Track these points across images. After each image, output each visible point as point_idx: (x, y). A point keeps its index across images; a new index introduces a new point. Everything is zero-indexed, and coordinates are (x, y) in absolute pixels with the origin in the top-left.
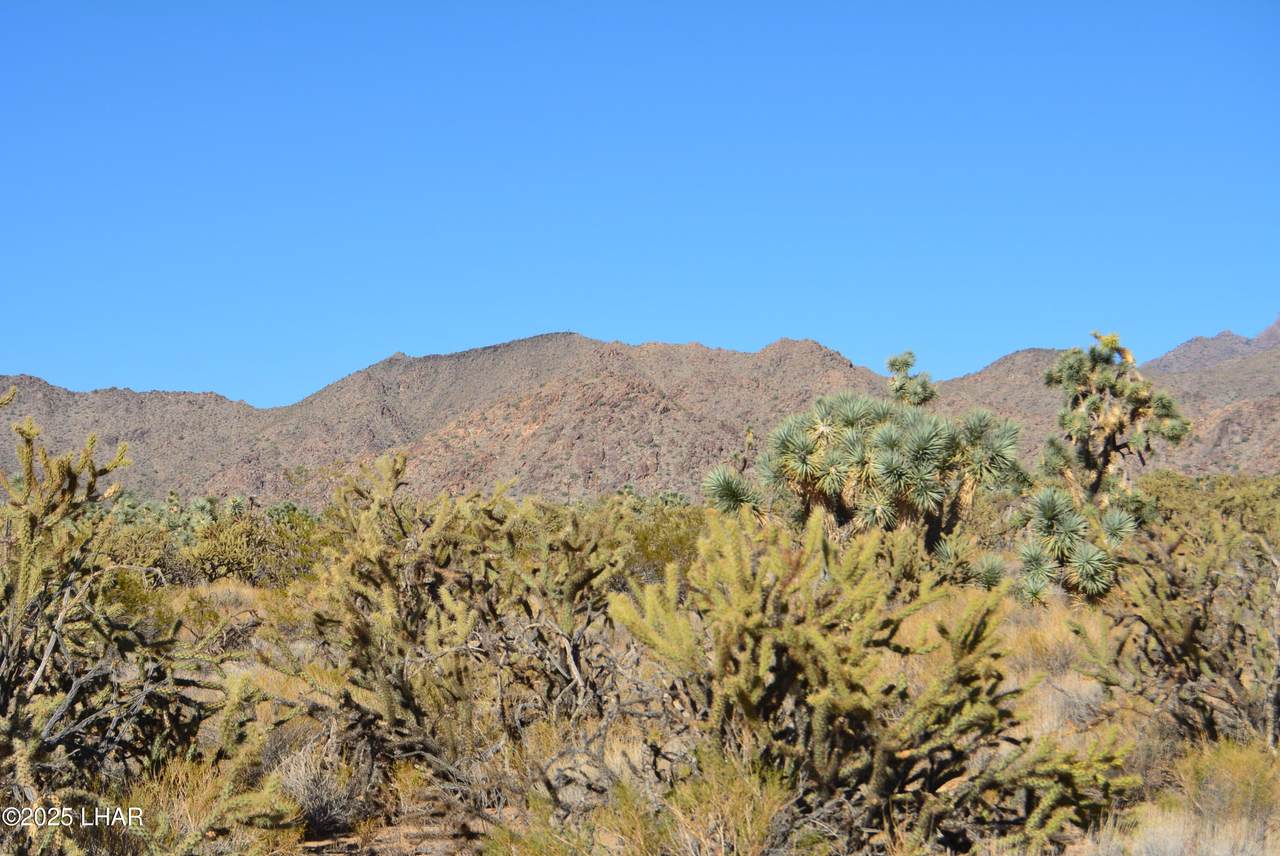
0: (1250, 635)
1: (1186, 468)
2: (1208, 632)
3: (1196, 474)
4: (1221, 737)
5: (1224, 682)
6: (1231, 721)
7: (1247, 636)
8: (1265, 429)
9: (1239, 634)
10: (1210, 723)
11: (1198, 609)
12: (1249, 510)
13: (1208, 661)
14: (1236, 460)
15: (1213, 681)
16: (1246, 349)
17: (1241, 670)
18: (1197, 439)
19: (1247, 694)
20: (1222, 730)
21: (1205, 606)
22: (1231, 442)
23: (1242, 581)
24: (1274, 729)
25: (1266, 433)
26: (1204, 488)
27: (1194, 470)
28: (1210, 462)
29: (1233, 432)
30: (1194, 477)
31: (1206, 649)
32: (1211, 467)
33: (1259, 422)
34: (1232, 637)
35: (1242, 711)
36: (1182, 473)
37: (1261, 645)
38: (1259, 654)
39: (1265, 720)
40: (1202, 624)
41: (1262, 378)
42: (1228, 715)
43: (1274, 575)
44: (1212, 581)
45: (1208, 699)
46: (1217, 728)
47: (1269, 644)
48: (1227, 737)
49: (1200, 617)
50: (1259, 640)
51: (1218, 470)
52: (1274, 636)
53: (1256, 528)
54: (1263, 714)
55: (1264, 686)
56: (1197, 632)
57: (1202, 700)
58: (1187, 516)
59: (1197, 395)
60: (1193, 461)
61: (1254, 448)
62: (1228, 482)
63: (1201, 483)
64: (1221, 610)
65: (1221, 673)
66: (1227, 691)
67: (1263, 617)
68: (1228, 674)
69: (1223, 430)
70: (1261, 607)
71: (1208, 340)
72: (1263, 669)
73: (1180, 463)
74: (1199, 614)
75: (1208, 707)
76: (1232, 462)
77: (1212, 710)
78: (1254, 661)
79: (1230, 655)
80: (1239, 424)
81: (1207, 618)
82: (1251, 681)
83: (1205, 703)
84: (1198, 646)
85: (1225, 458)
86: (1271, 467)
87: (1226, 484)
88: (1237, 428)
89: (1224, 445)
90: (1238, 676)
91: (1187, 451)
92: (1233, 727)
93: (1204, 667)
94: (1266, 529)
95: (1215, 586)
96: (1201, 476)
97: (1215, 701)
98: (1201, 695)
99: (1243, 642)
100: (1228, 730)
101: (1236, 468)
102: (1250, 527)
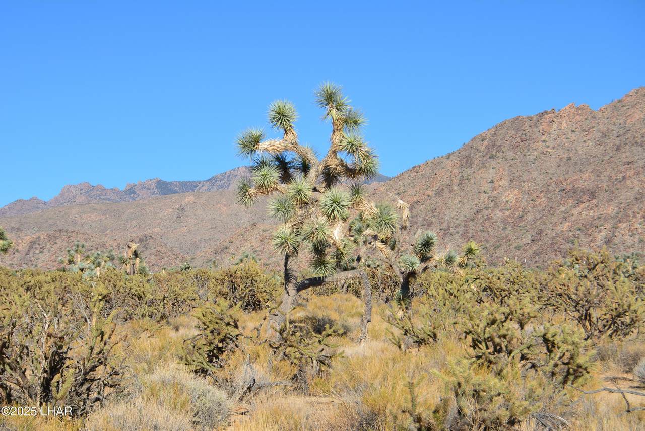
0: (31, 352)
1: (11, 265)
2: (10, 349)
3: (16, 268)
4: (14, 402)
5: (16, 375)
6: (19, 395)
7: (29, 352)
8: (52, 247)
9: (25, 351)
10: (9, 396)
11: (5, 338)
12: (38, 288)
13: (9, 364)
14: (36, 262)
15: (11, 375)
16: (43, 206)
17: (25, 369)
18: (17, 251)
19: (28, 381)
20: (15, 400)
21: (8, 336)
22: (34, 253)
23: (28, 324)
24: (41, 399)
25: (52, 249)
26: (19, 276)
27: (15, 266)
28: (23, 263)
29: (36, 248)
30: (14, 270)
31: (8, 359)
32: (23, 265)
33: (48, 243)
34: (21, 352)
35: (25, 390)
36: (8, 268)
37: (36, 357)
38: (35, 361)
39: (36, 395)
40: (7, 346)
41: (51, 222)
42: (18, 392)
43: (44, 322)
44: (13, 324)
45: (8, 384)
46: (12, 398)
47: (40, 357)
48: (17, 403)
49: (6, 342)
50: (35, 354)
51: (27, 267)
52: (43, 352)
53: (41, 297)
54: (36, 391)
55: (37, 378)
56: (4, 349)
57: (5, 384)
58: (7, 291)
59: (18, 229)
60: (15, 262)
61: (45, 257)
62: (30, 273)
63: (18, 273)
64: (17, 338)
65: (15, 371)
66: (17, 380)
67: (37, 342)
68: (18, 371)
69: (31, 247)
70: (37, 338)
71: (25, 201)
72: (37, 368)
73: (8, 263)
74: (5, 340)
75: (8, 388)
76: (34, 263)
77: (10, 390)
78: (32, 365)
79: (20, 362)
80: (39, 244)
81: (9, 342)
82: (30, 375)
83: (7, 386)
84: (4, 356)
85: (31, 261)
86: (54, 267)
87: (29, 274)
88: (37, 246)
89: (31, 255)
90: (24, 372)
91: (12, 256)
92: (20, 398)
93: (7, 367)
94: (46, 298)
95: (14, 327)
96: (18, 270)
97: (13, 385)
98: (5, 382)
99: (28, 355)
100: (18, 399)
101: (36, 266)
102: (38, 297)
